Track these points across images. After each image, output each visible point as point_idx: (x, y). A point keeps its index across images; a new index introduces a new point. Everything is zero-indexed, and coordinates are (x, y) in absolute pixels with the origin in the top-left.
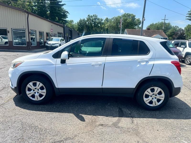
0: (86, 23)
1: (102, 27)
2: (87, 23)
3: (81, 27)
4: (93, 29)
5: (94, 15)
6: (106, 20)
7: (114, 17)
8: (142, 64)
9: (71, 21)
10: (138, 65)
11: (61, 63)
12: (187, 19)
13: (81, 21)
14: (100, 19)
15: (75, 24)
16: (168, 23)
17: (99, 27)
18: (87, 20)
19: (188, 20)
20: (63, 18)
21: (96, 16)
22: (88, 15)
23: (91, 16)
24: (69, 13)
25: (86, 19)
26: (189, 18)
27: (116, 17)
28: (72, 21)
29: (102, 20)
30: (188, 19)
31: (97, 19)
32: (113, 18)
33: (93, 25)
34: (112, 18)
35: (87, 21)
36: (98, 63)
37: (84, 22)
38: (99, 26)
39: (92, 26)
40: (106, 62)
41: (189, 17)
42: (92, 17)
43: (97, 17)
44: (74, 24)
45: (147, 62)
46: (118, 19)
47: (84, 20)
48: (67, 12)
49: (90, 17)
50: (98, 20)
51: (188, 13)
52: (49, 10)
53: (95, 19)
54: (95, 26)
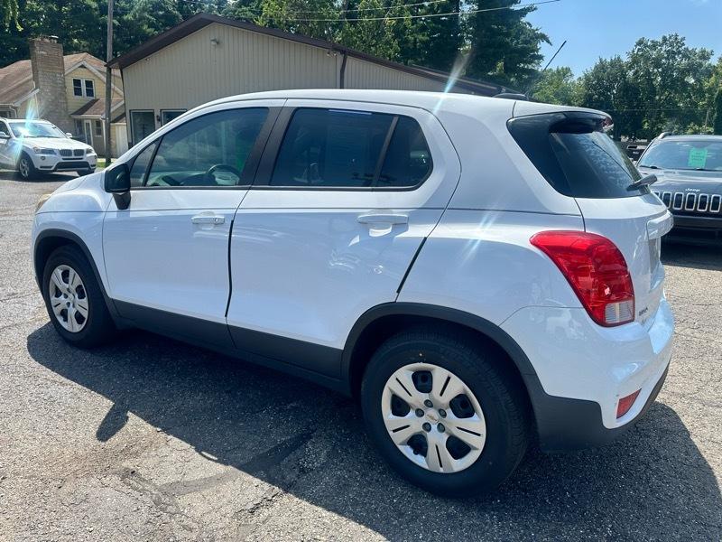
0: (624, 76)
1: (701, 88)
2: (631, 73)
3: (601, 94)
4: (657, 97)
5: (665, 39)
8: (376, 233)
9: (558, 71)
10: (357, 240)
11: (118, 207)
13: (601, 67)
14: (697, 51)
15: (577, 82)
17: (685, 91)
18: (630, 60)
20: (525, 62)
21: (677, 41)
22: (637, 41)
23: (652, 42)
24: (548, 42)
25: (625, 59)
28: (565, 73)
29: (707, 58)
31: (679, 52)
33: (659, 79)
35: (630, 68)
36: (213, 214)
37: (614, 71)
38: (687, 84)
39: (653, 87)
40: (239, 211)
42: (655, 45)
43: (683, 44)
44: (573, 83)
45: (400, 225)
47: (616, 63)
48: (543, 37)
49: (646, 46)
50: (685, 56)
52: (468, 38)
53: (671, 54)
54: (664, 86)
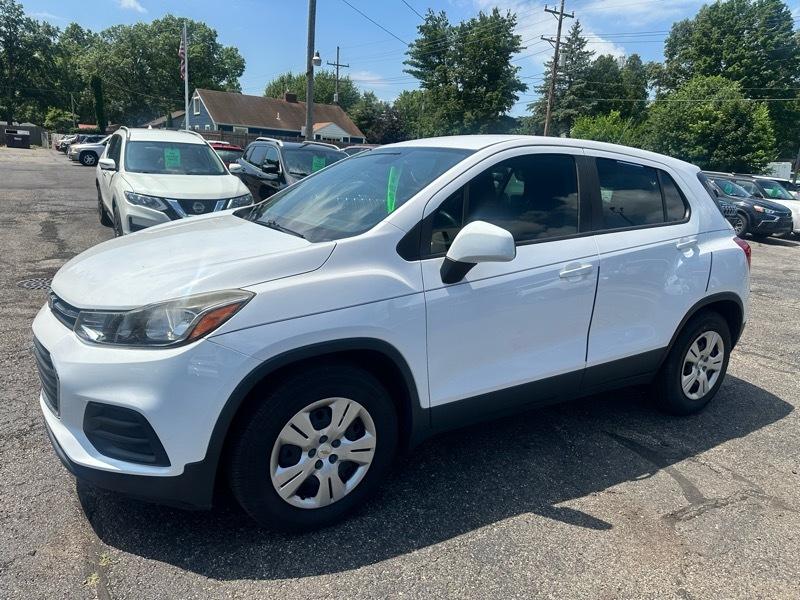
1: (54, 67)
6: (72, 35)
7: (115, 25)
11: (444, 281)
12: (407, 72)
14: (41, 24)
16: (345, 81)
17: (37, 67)
19: (412, 76)
21: (16, 9)
26: (414, 69)
27: (127, 25)
29: (50, 32)
30: (411, 72)
31: (20, 21)
32: (114, 29)
34: (109, 32)
38: (36, 60)
41: (413, 64)
43: (22, 13)
46: (139, 37)
50: (28, 27)
51: (409, 49)
53: (11, 23)
